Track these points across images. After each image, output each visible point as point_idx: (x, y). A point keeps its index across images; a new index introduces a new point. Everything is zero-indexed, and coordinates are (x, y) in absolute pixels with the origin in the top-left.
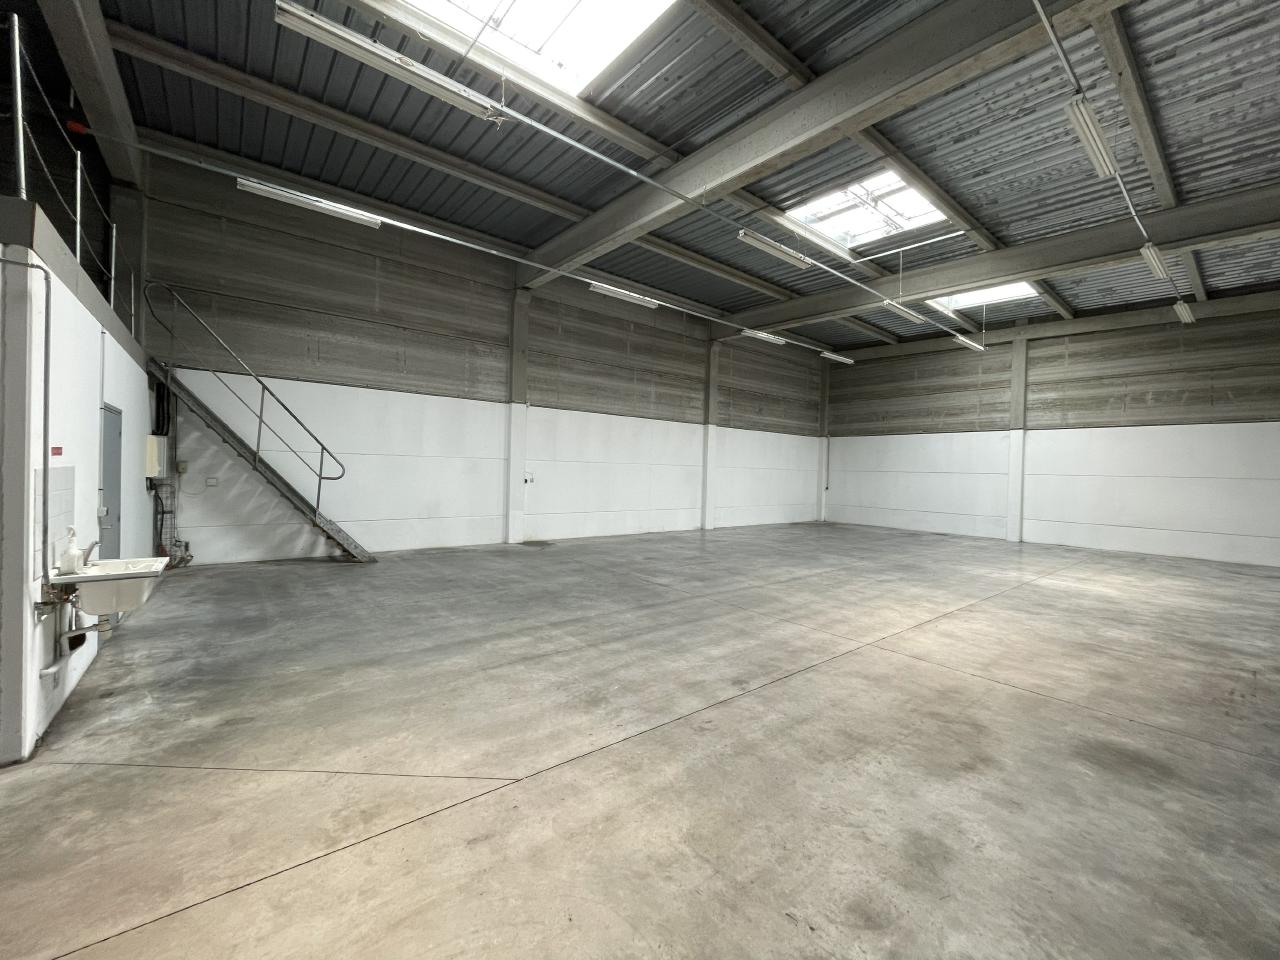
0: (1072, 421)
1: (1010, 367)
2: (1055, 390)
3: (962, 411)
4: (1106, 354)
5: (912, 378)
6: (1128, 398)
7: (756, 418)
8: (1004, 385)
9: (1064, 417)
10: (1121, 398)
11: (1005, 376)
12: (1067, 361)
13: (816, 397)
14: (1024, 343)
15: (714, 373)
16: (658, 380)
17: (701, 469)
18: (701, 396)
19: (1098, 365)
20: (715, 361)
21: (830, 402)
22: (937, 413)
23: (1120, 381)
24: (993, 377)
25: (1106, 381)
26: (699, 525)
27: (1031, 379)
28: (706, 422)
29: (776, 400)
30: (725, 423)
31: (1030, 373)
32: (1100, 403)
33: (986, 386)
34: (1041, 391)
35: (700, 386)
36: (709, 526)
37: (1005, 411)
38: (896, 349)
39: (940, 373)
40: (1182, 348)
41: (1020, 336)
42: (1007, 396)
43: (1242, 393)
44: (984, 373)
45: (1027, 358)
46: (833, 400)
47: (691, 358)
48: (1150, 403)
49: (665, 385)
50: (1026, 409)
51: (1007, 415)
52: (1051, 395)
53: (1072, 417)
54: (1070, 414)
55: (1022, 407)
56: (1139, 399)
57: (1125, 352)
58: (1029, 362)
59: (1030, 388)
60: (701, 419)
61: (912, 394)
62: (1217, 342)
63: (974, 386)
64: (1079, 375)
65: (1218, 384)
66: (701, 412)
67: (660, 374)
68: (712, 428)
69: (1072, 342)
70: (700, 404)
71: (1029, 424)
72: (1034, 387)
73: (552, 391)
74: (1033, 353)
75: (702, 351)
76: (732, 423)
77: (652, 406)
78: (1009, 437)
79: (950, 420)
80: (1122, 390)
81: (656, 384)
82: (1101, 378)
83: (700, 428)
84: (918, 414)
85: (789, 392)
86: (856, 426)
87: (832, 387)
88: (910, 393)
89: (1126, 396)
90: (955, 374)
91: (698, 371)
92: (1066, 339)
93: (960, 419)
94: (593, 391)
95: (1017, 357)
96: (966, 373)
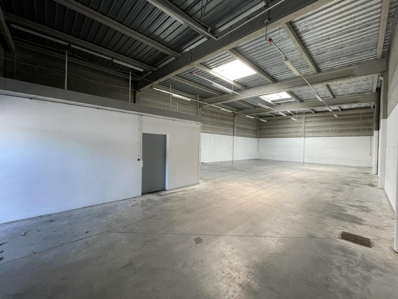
1: (301, 123)
3: (290, 133)
4: (321, 121)
5: (279, 125)
6: (326, 131)
7: (243, 134)
8: (300, 127)
9: (313, 135)
10: (325, 131)
11: (300, 125)
12: (313, 122)
13: (255, 129)
14: (304, 118)
15: (235, 123)
16: (224, 126)
17: (232, 146)
18: (232, 129)
19: (320, 123)
20: (235, 121)
21: (259, 130)
22: (285, 133)
23: (324, 127)
24: (297, 125)
25: (322, 127)
26: (232, 159)
27: (306, 126)
28: (233, 135)
29: (247, 130)
30: (237, 136)
31: (306, 125)
32: (320, 132)
33: (296, 127)
34: (308, 129)
35: (232, 127)
36: (234, 160)
37: (300, 133)
38: (275, 118)
39: (285, 124)
40: (336, 121)
41: (303, 116)
42: (301, 130)
44: (295, 124)
45: (305, 121)
46: (260, 129)
47: (230, 120)
48: (330, 132)
49: (225, 127)
50: (305, 133)
51: (301, 134)
52: (310, 130)
53: (314, 135)
54: (314, 134)
55: (304, 132)
56: (328, 131)
57: (325, 121)
58: (305, 122)
59: (306, 128)
60: (232, 135)
61: (279, 128)
62: (344, 119)
63: (293, 127)
64: (316, 125)
65: (343, 128)
66: (232, 133)
67: (224, 124)
68: (235, 137)
69: (314, 118)
70: (232, 131)
71: (306, 136)
72: (307, 128)
73: (205, 129)
74: (306, 120)
75: (232, 118)
76: (239, 135)
77: (223, 132)
78: (301, 139)
79: (288, 135)
80: (325, 129)
81: (224, 127)
82: (321, 126)
83: (232, 137)
84: (281, 133)
85: (250, 127)
86: (265, 136)
87: (259, 126)
88: (278, 128)
89: (325, 130)
90: (289, 124)
91: (232, 123)
92: (313, 117)
93: (290, 135)
94: (212, 129)
95: (303, 121)
96: (291, 124)
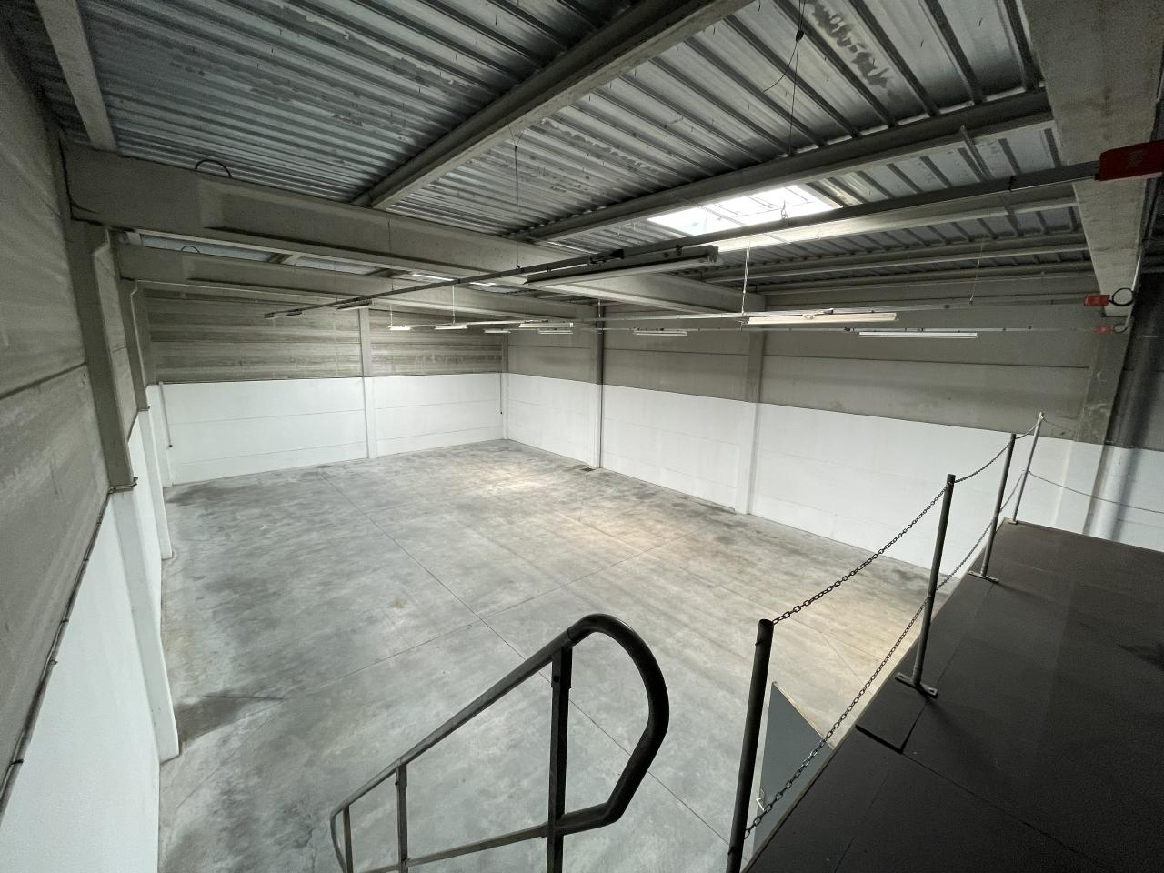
0: (398, 371)
2: (386, 348)
3: (322, 360)
6: (424, 358)
10: (420, 358)
14: (367, 310)
22: (300, 360)
23: (419, 346)
24: (344, 334)
25: (414, 346)
27: (373, 339)
31: (373, 335)
32: (411, 359)
33: (339, 340)
34: (377, 347)
39: (296, 325)
42: (357, 350)
43: (466, 358)
44: (337, 329)
45: (370, 323)
48: (433, 361)
51: (351, 365)
52: (385, 352)
53: (398, 369)
54: (397, 367)
58: (371, 326)
61: (270, 341)
64: (400, 339)
69: (394, 316)
71: (365, 373)
72: (375, 345)
74: (373, 320)
79: (313, 367)
80: (421, 352)
84: (281, 360)
88: (268, 339)
89: (422, 356)
90: (313, 326)
92: (391, 314)
93: (322, 367)
95: (364, 321)
